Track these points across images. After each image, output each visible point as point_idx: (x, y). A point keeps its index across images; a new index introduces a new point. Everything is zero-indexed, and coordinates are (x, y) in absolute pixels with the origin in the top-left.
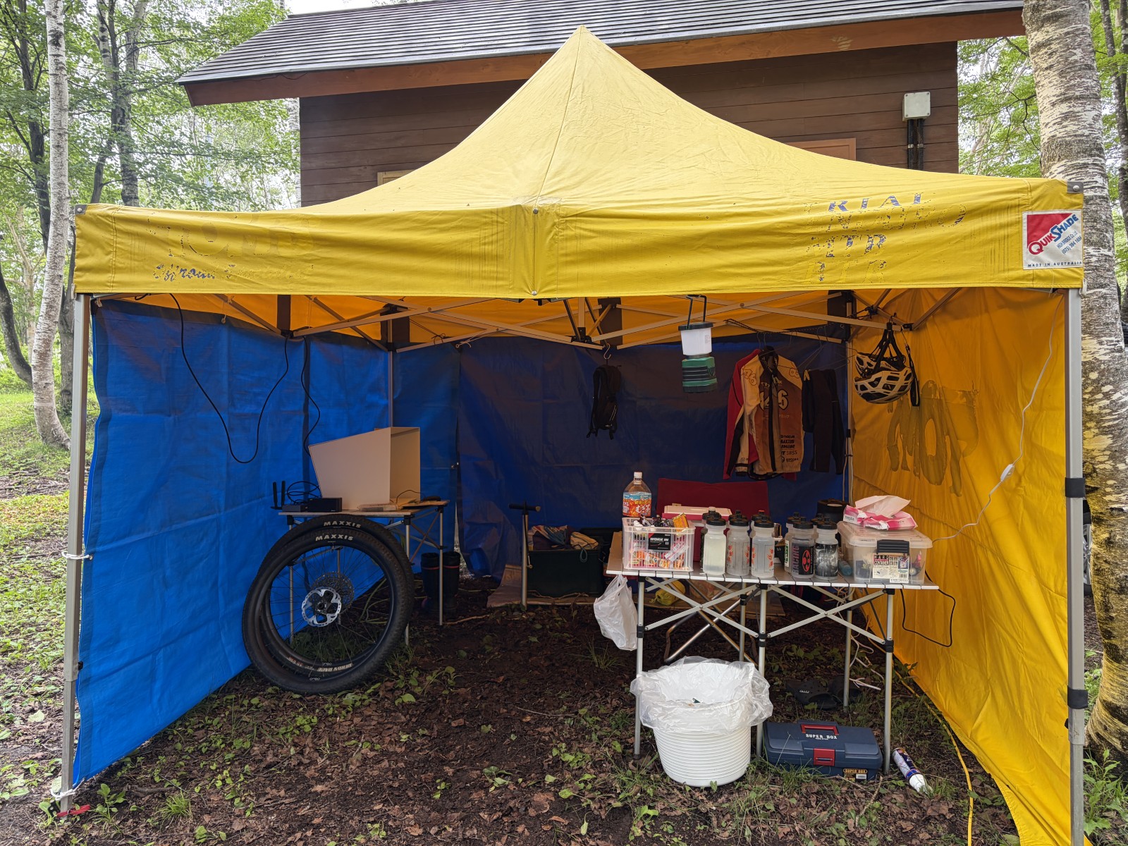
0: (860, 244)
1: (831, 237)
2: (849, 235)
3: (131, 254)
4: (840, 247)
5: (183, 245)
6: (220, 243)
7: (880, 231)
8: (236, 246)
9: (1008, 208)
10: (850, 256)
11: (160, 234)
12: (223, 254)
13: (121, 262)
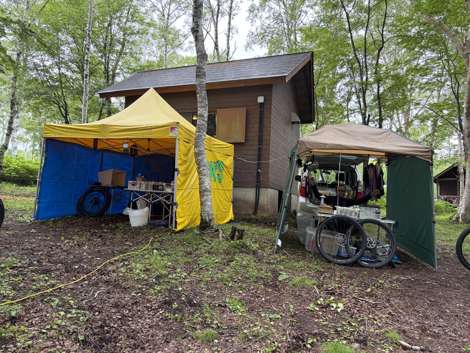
0: (148, 131)
1: (145, 130)
2: (147, 129)
3: (51, 131)
4: (146, 131)
5: (58, 130)
6: (63, 129)
7: (151, 129)
8: (65, 130)
9: (168, 126)
10: (147, 133)
11: (55, 128)
12: (63, 131)
13: (49, 132)
